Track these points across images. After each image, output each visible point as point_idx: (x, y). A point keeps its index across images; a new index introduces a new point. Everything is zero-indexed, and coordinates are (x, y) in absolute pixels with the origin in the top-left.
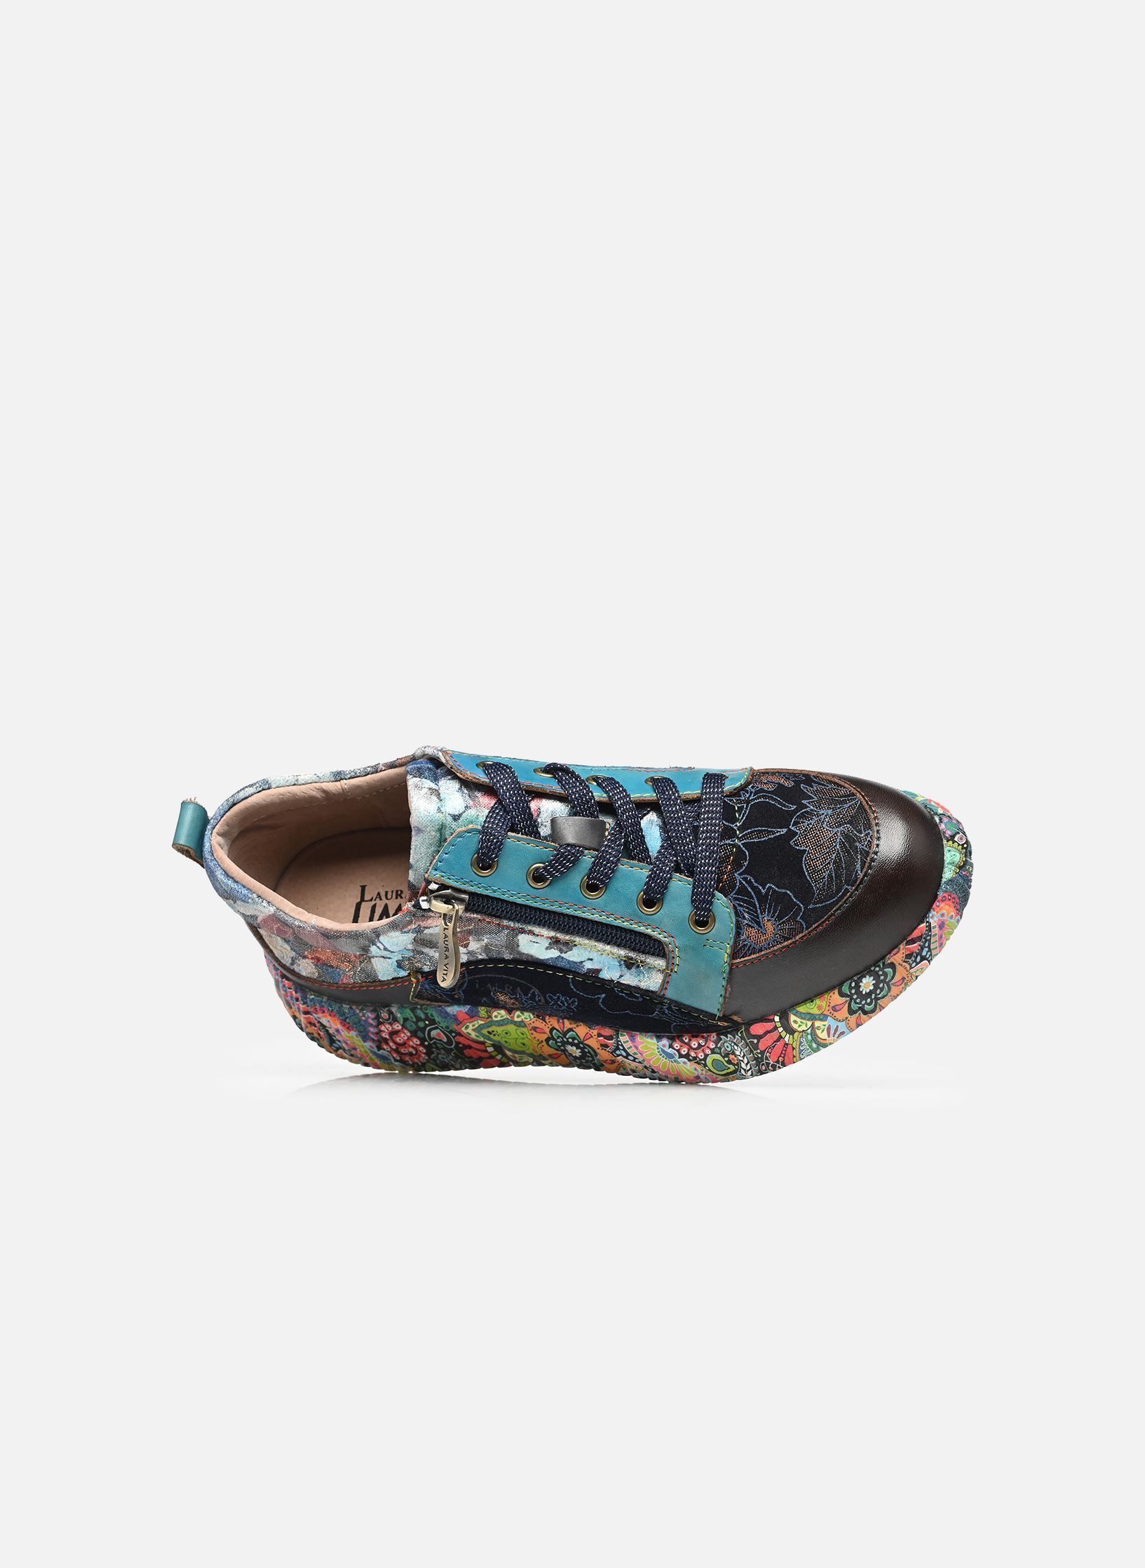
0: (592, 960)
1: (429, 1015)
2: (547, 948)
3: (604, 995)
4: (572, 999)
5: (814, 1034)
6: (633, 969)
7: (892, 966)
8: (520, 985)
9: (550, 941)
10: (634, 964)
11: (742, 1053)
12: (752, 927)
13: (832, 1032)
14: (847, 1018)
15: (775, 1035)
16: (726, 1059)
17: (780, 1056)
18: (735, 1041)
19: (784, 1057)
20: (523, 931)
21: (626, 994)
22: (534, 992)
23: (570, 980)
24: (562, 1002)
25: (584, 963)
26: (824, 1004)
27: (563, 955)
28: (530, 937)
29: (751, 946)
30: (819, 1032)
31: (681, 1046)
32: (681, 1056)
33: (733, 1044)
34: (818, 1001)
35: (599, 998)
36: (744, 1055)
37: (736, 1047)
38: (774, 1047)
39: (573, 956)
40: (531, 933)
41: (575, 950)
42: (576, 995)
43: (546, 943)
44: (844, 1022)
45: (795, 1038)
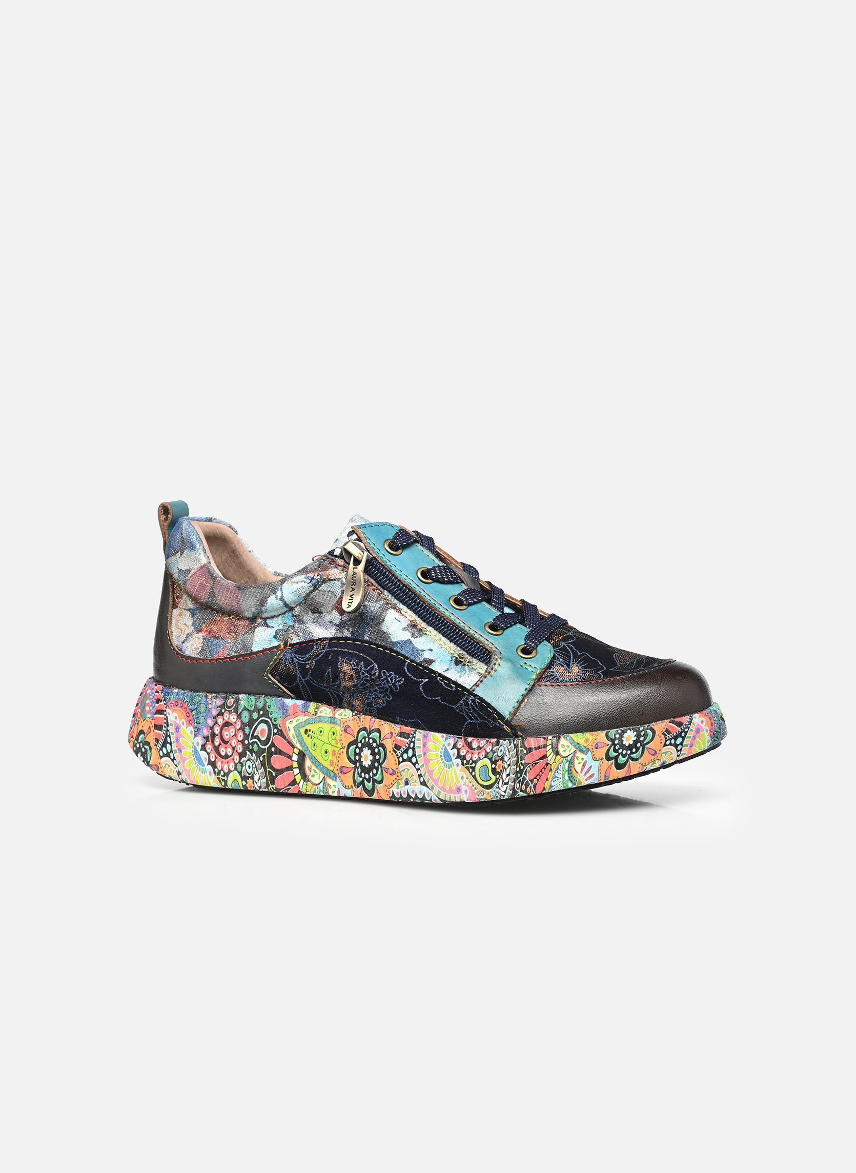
0: (431, 650)
1: (267, 704)
2: (404, 629)
3: (427, 680)
4: (401, 678)
5: (571, 762)
6: (460, 666)
7: (654, 732)
8: (365, 660)
9: (409, 622)
10: (462, 662)
11: (509, 761)
12: (562, 666)
13: (585, 770)
14: (602, 759)
15: (541, 752)
16: (493, 766)
17: (535, 778)
18: (509, 747)
19: (538, 780)
20: (394, 607)
21: (445, 683)
22: (374, 666)
23: (406, 663)
24: (391, 679)
25: (424, 652)
26: (591, 738)
27: (413, 640)
28: (397, 615)
29: (556, 676)
30: (576, 762)
31: (463, 746)
32: (459, 756)
33: (506, 749)
34: (587, 735)
35: (422, 681)
36: (509, 765)
37: (507, 753)
38: (536, 764)
39: (419, 643)
40: (399, 611)
41: (423, 638)
42: (405, 676)
43: (405, 623)
44: (598, 762)
45: (557, 760)
